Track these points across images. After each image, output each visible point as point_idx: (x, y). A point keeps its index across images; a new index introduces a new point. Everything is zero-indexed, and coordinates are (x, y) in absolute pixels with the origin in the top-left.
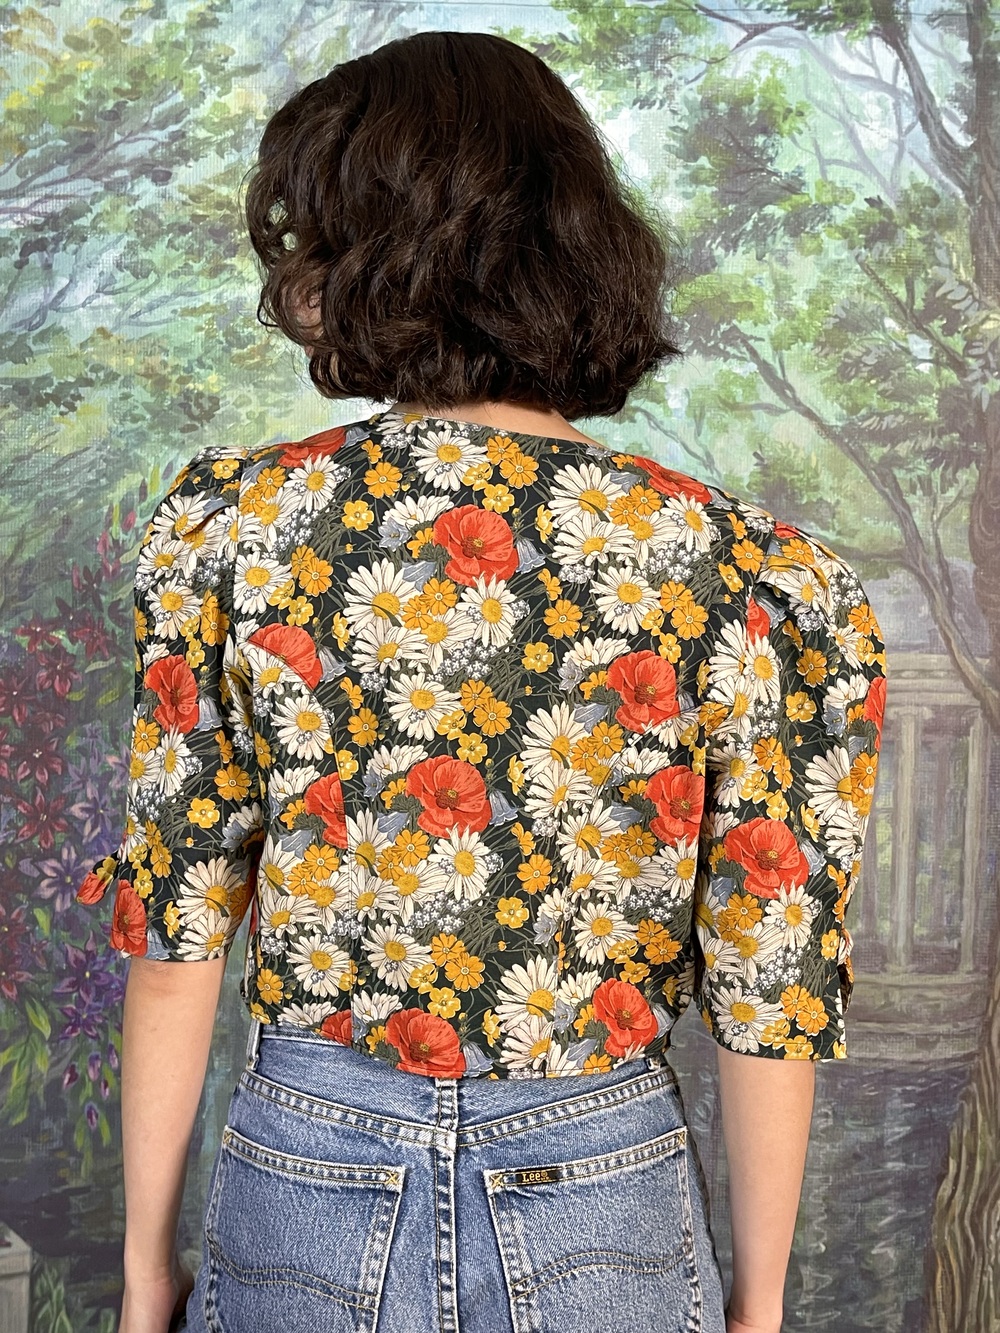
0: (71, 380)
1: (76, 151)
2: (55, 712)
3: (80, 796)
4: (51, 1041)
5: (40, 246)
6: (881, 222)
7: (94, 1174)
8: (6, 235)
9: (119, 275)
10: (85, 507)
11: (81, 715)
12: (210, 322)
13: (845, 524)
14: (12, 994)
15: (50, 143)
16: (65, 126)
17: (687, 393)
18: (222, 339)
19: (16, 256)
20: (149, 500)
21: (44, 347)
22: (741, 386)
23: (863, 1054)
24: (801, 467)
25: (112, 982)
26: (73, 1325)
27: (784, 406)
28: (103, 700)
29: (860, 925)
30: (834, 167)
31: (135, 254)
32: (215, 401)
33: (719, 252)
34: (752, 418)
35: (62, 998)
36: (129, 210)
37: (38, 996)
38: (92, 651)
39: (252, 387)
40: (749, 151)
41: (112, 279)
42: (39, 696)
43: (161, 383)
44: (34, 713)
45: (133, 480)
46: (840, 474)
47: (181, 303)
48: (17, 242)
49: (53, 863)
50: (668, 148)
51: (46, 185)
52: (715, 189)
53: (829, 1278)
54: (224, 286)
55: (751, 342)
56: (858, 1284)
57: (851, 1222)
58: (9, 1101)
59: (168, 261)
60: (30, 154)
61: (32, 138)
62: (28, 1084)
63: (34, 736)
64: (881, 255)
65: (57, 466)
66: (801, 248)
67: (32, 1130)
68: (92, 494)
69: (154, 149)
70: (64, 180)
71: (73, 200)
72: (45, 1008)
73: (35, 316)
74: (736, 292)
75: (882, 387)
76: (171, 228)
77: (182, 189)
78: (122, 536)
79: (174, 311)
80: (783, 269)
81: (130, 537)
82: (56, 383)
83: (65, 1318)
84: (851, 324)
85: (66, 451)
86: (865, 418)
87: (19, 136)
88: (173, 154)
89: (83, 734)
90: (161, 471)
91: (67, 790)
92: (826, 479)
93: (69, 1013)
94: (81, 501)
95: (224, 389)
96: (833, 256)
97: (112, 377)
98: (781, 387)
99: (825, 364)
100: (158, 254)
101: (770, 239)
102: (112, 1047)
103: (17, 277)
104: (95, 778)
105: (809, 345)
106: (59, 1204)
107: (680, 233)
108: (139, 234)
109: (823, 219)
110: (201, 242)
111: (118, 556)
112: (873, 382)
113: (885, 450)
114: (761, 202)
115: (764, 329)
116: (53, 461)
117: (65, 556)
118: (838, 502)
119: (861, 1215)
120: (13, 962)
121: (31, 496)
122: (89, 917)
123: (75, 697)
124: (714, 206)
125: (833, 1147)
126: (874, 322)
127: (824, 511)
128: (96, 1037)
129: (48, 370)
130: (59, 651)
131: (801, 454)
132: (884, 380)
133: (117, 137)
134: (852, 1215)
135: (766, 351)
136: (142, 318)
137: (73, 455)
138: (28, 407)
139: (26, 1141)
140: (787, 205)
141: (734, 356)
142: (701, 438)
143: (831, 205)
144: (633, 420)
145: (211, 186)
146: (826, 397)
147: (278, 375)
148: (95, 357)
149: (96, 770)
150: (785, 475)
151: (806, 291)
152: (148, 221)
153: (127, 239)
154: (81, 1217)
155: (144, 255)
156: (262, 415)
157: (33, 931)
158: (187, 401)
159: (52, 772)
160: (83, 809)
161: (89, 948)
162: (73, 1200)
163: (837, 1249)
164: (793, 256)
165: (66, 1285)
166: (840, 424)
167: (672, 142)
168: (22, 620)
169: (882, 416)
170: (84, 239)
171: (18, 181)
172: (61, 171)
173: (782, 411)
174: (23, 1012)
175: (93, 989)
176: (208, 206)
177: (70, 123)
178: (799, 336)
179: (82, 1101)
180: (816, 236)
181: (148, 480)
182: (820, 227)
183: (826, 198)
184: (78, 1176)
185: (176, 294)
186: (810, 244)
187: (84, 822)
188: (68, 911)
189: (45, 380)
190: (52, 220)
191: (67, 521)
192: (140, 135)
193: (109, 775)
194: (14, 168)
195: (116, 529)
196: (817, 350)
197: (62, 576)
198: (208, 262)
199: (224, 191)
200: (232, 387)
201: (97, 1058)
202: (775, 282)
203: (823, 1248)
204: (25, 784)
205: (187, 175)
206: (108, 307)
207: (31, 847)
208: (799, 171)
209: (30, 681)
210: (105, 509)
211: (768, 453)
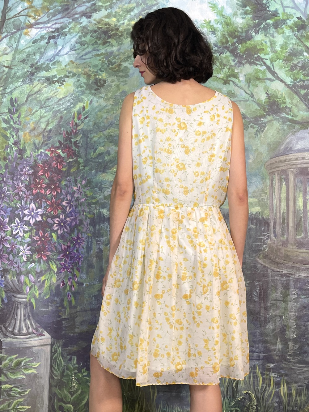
0: (62, 76)
1: (64, 10)
2: (58, 174)
3: (65, 199)
4: (57, 273)
5: (54, 37)
6: (302, 24)
7: (70, 314)
8: (44, 34)
9: (76, 45)
10: (67, 113)
11: (66, 175)
12: (103, 58)
13: (294, 113)
14: (45, 259)
15: (56, 8)
16: (61, 3)
17: (245, 75)
18: (107, 63)
19: (46, 41)
20: (85, 111)
21: (55, 66)
22: (261, 73)
23: (305, 275)
24: (280, 97)
25: (75, 255)
26: (64, 361)
27: (274, 79)
28: (73, 170)
29: (303, 235)
30: (287, 8)
31: (81, 39)
32: (105, 81)
33: (253, 34)
34: (265, 82)
35: (60, 260)
36: (79, 26)
37: (53, 259)
38: (69, 156)
39: (115, 77)
40: (261, 5)
41: (74, 46)
42: (53, 170)
43: (89, 76)
44: (51, 174)
45: (80, 105)
46: (292, 99)
47: (95, 53)
48: (47, 36)
49: (57, 219)
50: (237, 4)
51: (55, 20)
52: (252, 16)
53: (297, 346)
54: (107, 48)
55: (264, 60)
56: (306, 348)
57: (304, 328)
58: (45, 291)
59: (91, 41)
60: (51, 11)
61: (51, 7)
62: (50, 286)
63: (52, 181)
64: (302, 33)
65: (58, 101)
66: (278, 32)
67: (51, 300)
68: (68, 109)
69: (87, 9)
70: (60, 18)
71: (63, 24)
72: (55, 263)
73: (52, 58)
74: (259, 46)
75: (303, 72)
76: (91, 31)
77: (94, 20)
78: (78, 122)
79: (93, 55)
80: (273, 39)
81: (80, 121)
82: (58, 77)
83: (61, 358)
84: (294, 54)
85: (61, 97)
86: (299, 82)
87: (47, 6)
88: (92, 10)
89: (67, 181)
90: (89, 102)
91: (62, 197)
92: (288, 100)
93: (63, 265)
94: (65, 111)
95: (107, 77)
96: (287, 34)
97: (74, 75)
98: (273, 73)
99: (286, 66)
100: (88, 38)
101: (268, 30)
102: (75, 275)
103: (47, 47)
104: (70, 194)
105: (281, 61)
106: (59, 323)
107: (242, 28)
108: (82, 33)
109: (284, 24)
110: (100, 35)
111: (77, 127)
112: (301, 71)
113: (305, 91)
114: (265, 19)
115: (267, 56)
116: (57, 100)
117: (61, 128)
118: (292, 107)
119: (307, 326)
120: (46, 249)
121: (50, 110)
122: (68, 235)
123: (64, 169)
124: (252, 21)
125: (297, 304)
126: (301, 53)
127: (287, 110)
128: (70, 272)
129: (56, 73)
130: (59, 156)
131: (280, 93)
132: (304, 71)
133: (76, 6)
134: (304, 326)
135: (268, 63)
136: (83, 57)
137: (63, 98)
138: (50, 84)
139: (50, 304)
140: (273, 20)
141: (259, 64)
142: (250, 89)
143: (286, 19)
144: (229, 84)
145: (103, 19)
146: (287, 76)
147: (123, 73)
148: (69, 69)
149: (70, 191)
150: (276, 99)
151: (280, 45)
152: (85, 30)
153: (79, 35)
154: (66, 327)
155: (83, 39)
156: (119, 85)
157: (51, 240)
158: (97, 81)
159: (57, 192)
160: (66, 203)
161: (69, 244)
162: (63, 322)
163: (300, 336)
164: (275, 35)
165: (62, 348)
166: (291, 84)
167: (239, 3)
168: (48, 147)
169: (304, 81)
170: (66, 35)
171: (47, 19)
172: (60, 16)
173: (274, 80)
174: (49, 264)
175: (70, 257)
176: (103, 25)
177: (62, 2)
178: (278, 58)
179: (66, 291)
180: (282, 29)
181: (85, 105)
182: (283, 26)
183: (285, 17)
184: (65, 315)
185: (94, 50)
186: (280, 31)
187: (67, 207)
188: (62, 233)
189: (55, 76)
190: (57, 30)
191: (61, 117)
192: (82, 5)
193: (74, 193)
194: (46, 15)
195: (76, 119)
196: (284, 62)
197: (60, 134)
198: (102, 41)
199: (107, 20)
200: (110, 77)
201: (71, 278)
202: (270, 42)
203: (295, 336)
204: (49, 196)
205: (96, 16)
206: (73, 54)
207: (51, 214)
208: (277, 10)
209: (50, 165)
210: (73, 114)
211: (270, 93)
